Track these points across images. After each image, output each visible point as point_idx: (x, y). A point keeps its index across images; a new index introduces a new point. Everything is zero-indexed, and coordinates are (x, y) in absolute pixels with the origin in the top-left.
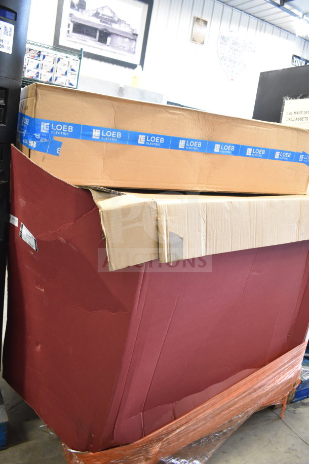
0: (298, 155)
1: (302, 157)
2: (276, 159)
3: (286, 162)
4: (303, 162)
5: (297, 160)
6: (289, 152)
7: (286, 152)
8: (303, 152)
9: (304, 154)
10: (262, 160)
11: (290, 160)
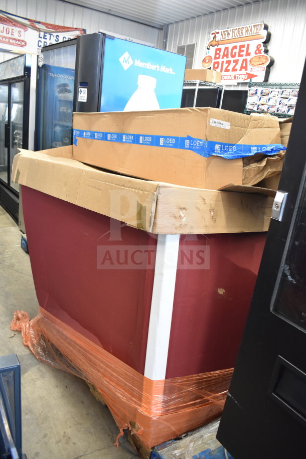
0: (183, 140)
1: (187, 142)
2: (161, 146)
3: (171, 149)
4: (190, 149)
5: (182, 146)
6: (172, 138)
7: (170, 137)
8: (188, 136)
9: (189, 138)
10: (150, 147)
11: (175, 146)
